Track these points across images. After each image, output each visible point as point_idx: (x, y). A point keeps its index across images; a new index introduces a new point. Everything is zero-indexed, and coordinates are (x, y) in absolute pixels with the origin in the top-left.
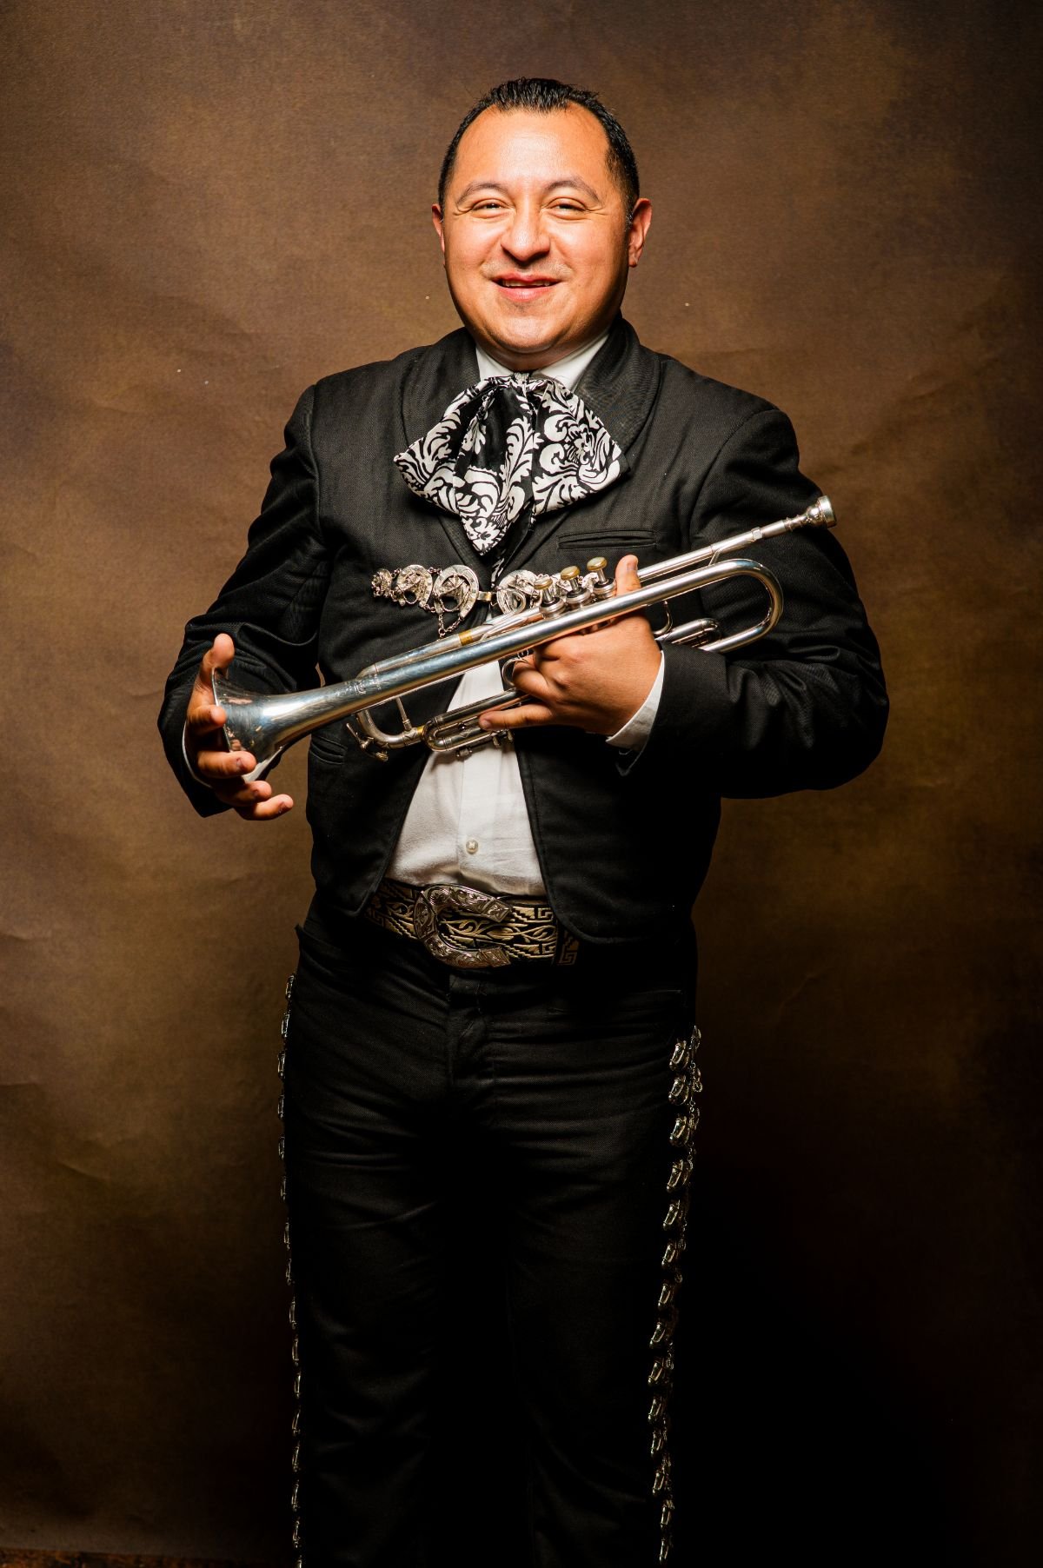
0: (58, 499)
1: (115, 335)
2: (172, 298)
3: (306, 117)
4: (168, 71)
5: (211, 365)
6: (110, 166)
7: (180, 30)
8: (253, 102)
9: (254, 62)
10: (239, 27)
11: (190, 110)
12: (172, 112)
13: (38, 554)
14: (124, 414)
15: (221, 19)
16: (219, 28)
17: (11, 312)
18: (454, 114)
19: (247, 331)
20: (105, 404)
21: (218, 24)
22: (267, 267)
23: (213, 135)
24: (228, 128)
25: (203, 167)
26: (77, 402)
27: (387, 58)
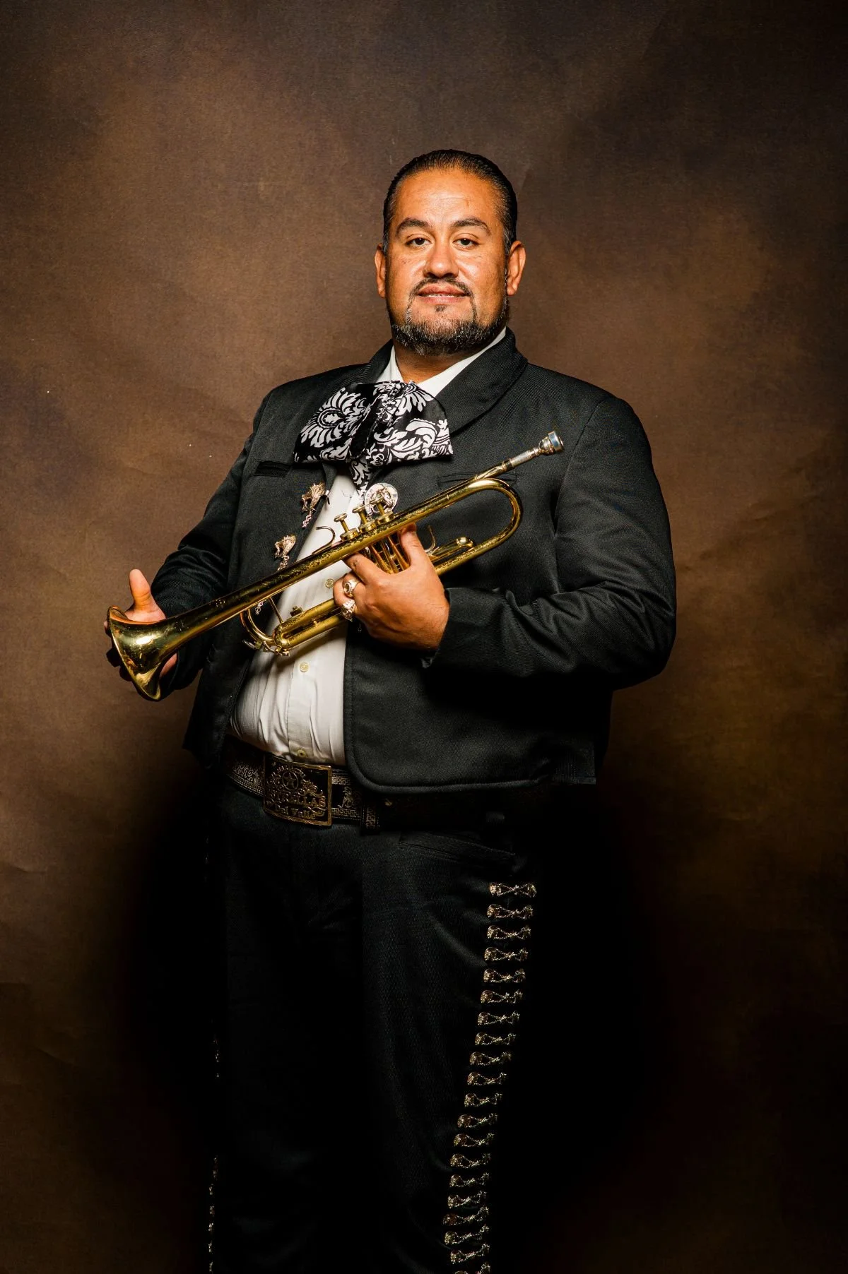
0: (87, 535)
1: (144, 414)
2: (190, 389)
3: (306, 262)
4: (204, 216)
5: (216, 443)
6: (153, 284)
7: (217, 186)
8: (268, 247)
9: (272, 216)
10: (262, 189)
11: (219, 248)
12: (204, 248)
13: (68, 575)
14: (144, 474)
15: (250, 181)
16: (247, 188)
17: (66, 388)
19: (245, 420)
20: (130, 465)
21: (246, 184)
22: (266, 373)
23: (234, 268)
24: (246, 264)
25: (225, 292)
26: (110, 461)
27: (373, 223)
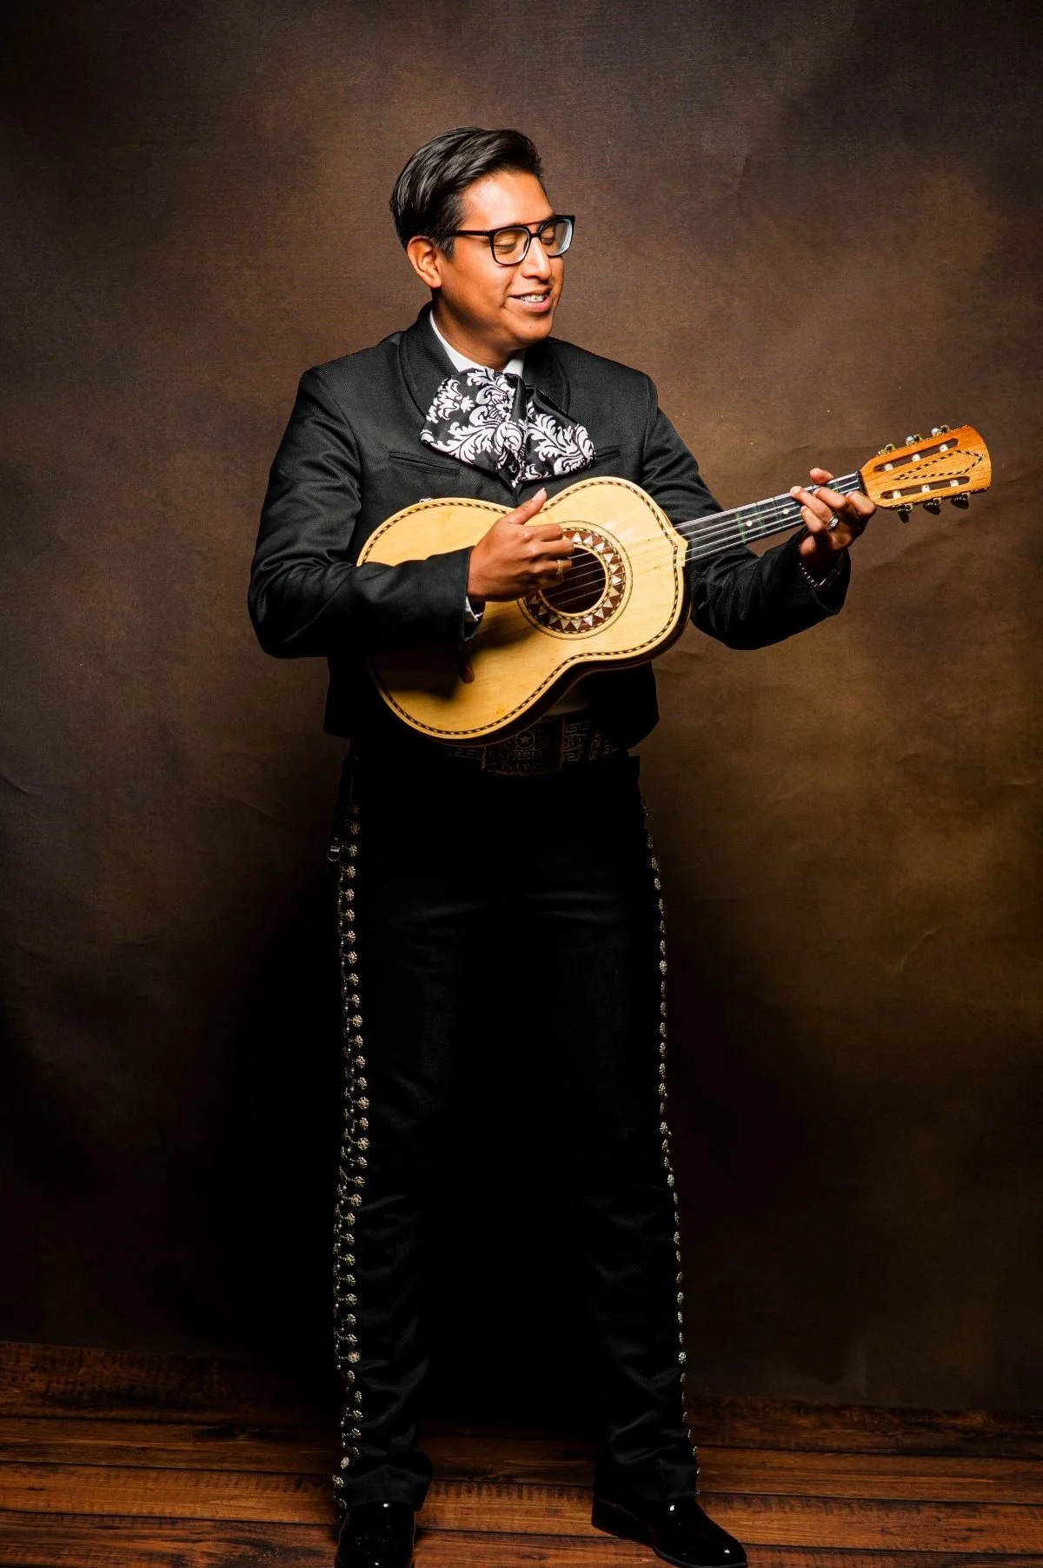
18: (648, 266)
